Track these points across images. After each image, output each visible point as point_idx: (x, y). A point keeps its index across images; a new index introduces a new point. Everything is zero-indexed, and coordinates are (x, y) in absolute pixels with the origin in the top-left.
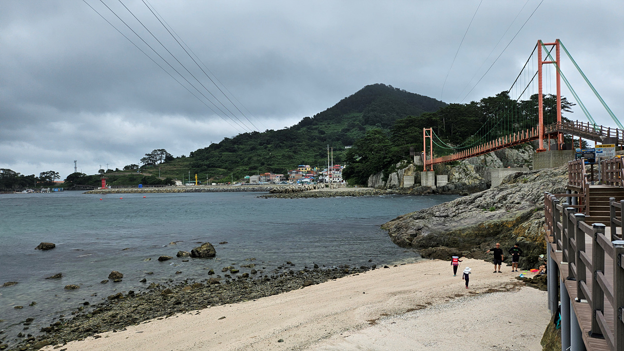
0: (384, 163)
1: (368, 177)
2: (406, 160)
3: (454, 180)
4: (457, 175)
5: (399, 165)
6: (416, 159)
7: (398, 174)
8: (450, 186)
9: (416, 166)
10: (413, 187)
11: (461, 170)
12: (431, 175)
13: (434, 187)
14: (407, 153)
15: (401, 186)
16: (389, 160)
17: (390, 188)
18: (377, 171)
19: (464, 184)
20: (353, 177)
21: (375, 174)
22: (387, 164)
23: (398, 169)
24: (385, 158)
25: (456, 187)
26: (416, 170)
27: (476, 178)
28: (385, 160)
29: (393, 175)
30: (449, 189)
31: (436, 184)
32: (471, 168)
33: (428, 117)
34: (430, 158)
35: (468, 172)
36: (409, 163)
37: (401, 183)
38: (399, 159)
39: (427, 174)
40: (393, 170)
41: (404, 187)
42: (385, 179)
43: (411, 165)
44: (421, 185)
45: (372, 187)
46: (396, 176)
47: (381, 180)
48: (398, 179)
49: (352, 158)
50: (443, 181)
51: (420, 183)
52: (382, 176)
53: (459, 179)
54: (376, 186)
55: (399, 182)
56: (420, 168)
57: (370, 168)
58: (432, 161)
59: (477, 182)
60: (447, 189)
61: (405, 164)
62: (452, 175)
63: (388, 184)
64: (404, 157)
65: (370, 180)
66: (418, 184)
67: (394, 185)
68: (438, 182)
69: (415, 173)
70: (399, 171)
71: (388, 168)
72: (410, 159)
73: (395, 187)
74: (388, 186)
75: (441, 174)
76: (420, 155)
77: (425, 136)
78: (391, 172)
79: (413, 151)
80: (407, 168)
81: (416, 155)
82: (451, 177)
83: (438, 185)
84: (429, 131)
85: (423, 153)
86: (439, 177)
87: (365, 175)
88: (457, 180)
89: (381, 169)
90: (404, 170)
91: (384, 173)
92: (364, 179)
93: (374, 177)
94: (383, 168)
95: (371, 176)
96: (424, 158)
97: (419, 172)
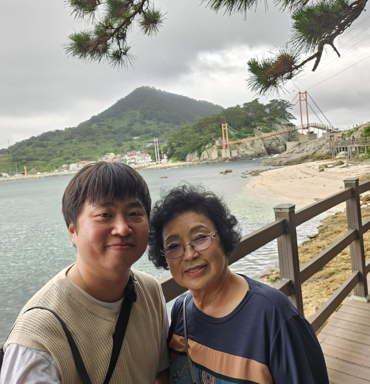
0: (197, 146)
1: (186, 156)
2: (211, 143)
3: (240, 153)
4: (242, 150)
5: (207, 146)
6: (217, 142)
7: (207, 152)
8: (239, 156)
9: (217, 146)
10: (218, 159)
11: (244, 147)
12: (228, 151)
13: (230, 158)
14: (211, 139)
15: (210, 159)
16: (200, 144)
17: (204, 160)
18: (193, 151)
19: (247, 155)
20: (174, 156)
21: (191, 153)
22: (199, 147)
23: (207, 149)
24: (197, 143)
25: (242, 156)
26: (218, 149)
27: (252, 150)
28: (198, 144)
29: (204, 153)
30: (239, 158)
31: (231, 156)
32: (248, 144)
33: (217, 116)
34: (225, 141)
35: (248, 148)
36: (213, 145)
37: (210, 157)
38: (207, 142)
39: (226, 150)
40: (204, 149)
41: (213, 159)
42: (200, 155)
43: (215, 146)
44: (221, 157)
45: (190, 161)
46: (206, 153)
47: (196, 157)
48: (208, 155)
49: (171, 145)
50: (235, 154)
51: (221, 156)
52: (196, 154)
53: (243, 152)
54: (193, 160)
55: (209, 157)
56: (220, 148)
57: (188, 150)
58: (228, 143)
59: (253, 153)
60: (237, 158)
61: (211, 146)
62: (239, 150)
63: (202, 158)
64: (210, 141)
65: (188, 157)
66: (220, 157)
67: (206, 159)
68: (232, 154)
69: (217, 150)
70: (208, 150)
71: (200, 149)
72: (213, 142)
73: (207, 160)
74: (202, 159)
75: (233, 150)
76: (219, 140)
77: (223, 129)
78: (203, 151)
79: (214, 138)
80: (212, 148)
81: (217, 140)
82: (238, 151)
83: (232, 156)
84: (225, 125)
85: (220, 138)
86: (232, 151)
87: (184, 154)
88: (242, 153)
89: (195, 150)
90: (211, 149)
91: (197, 152)
92: (183, 157)
93: (191, 155)
94: (197, 149)
95: (189, 154)
96: (223, 142)
97: (220, 150)
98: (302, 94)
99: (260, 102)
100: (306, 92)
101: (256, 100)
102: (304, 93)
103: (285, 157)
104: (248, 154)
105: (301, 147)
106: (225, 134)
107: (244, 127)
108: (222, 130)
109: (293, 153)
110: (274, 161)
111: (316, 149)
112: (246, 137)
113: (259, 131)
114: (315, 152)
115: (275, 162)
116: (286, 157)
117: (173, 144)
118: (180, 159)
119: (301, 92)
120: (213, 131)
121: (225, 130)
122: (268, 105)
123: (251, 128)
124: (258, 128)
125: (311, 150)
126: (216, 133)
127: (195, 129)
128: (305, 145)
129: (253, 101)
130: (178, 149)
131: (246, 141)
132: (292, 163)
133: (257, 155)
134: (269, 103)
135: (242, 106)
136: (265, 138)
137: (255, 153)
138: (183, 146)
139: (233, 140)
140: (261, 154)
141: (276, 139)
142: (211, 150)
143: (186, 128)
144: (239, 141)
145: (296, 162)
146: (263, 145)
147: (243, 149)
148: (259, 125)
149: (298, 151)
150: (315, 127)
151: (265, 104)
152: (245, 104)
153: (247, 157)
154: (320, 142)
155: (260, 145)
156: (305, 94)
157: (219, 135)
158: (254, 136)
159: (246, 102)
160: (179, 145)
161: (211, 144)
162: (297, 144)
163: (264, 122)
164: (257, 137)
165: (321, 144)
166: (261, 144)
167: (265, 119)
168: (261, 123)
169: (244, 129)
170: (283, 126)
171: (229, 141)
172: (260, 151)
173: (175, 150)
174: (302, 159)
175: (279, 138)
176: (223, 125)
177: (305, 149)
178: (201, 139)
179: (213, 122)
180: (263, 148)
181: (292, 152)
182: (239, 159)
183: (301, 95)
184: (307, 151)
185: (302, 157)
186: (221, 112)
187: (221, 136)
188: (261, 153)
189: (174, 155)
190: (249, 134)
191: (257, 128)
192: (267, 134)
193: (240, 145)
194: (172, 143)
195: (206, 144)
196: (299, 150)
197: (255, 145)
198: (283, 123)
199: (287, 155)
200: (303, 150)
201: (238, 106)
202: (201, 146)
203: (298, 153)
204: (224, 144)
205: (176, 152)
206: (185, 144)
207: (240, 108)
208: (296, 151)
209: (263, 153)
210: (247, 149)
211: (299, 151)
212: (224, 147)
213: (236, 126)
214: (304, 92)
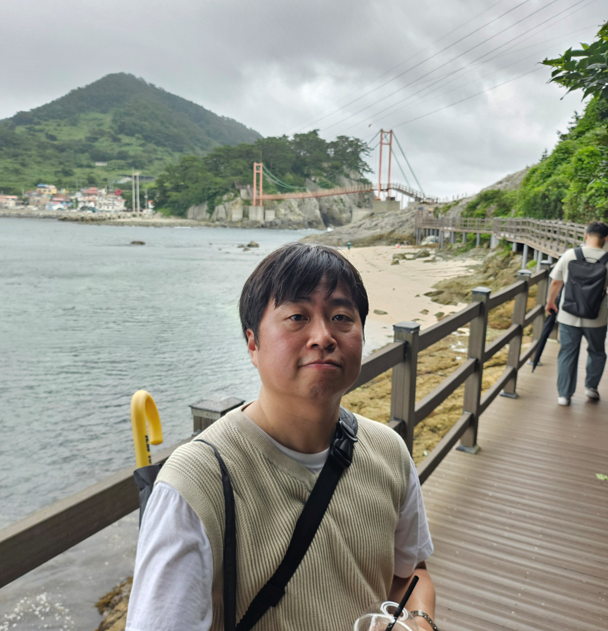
0: (209, 194)
1: (186, 208)
2: (233, 192)
3: (280, 216)
4: (283, 211)
5: (225, 197)
6: (243, 193)
7: (225, 207)
8: (278, 221)
9: (243, 200)
10: (241, 221)
11: (286, 207)
12: (260, 209)
13: (263, 222)
14: (233, 186)
15: (229, 220)
16: (214, 191)
17: (218, 220)
18: (199, 201)
19: (290, 220)
20: (167, 207)
21: (197, 205)
22: (212, 196)
23: (225, 201)
24: (209, 189)
25: (283, 222)
26: (244, 204)
27: (299, 215)
28: (210, 191)
29: (220, 209)
30: (276, 225)
31: (264, 219)
32: (295, 204)
33: (247, 149)
34: (257, 193)
35: (293, 209)
36: (236, 196)
37: (229, 217)
38: (226, 191)
39: (257, 209)
40: (220, 202)
41: (233, 220)
42: (211, 210)
43: (239, 198)
44: (248, 219)
45: (193, 219)
46: (223, 210)
47: (204, 213)
48: (226, 212)
49: (163, 186)
50: (271, 216)
51: (248, 217)
52: (205, 207)
53: (285, 215)
54: (199, 218)
55: (227, 215)
56: (247, 203)
57: (192, 199)
58: (261, 196)
59: (301, 219)
60: (274, 224)
61: (232, 197)
62: (279, 210)
63: (214, 217)
64: (231, 189)
65: (191, 211)
66: (246, 218)
67: (221, 218)
68: (266, 217)
69: (242, 207)
70: (226, 204)
71: (213, 200)
72: (237, 192)
73: (223, 221)
74: (215, 219)
75: (269, 209)
76: (247, 189)
77: (255, 171)
78: (217, 204)
79: (238, 184)
80: (234, 201)
81: (243, 188)
82: (278, 212)
83: (266, 220)
84: (259, 166)
85: (249, 186)
86: (267, 212)
87: (185, 206)
88: (283, 216)
89: (205, 200)
90: (231, 203)
91: (208, 205)
92: (182, 210)
93: (196, 209)
94: (208, 199)
95: (192, 207)
96: (253, 193)
97: (246, 206)
98: (386, 134)
99: (321, 135)
100: (391, 132)
101: (315, 132)
102: (388, 133)
103: (348, 232)
104: (293, 220)
105: (374, 219)
106: (258, 181)
107: (291, 173)
108: (253, 172)
109: (361, 229)
110: (330, 237)
111: (396, 227)
112: (291, 191)
113: (313, 184)
114: (393, 231)
115: (331, 240)
116: (350, 234)
117: (166, 185)
118: (176, 213)
119: (385, 130)
120: (240, 173)
121: (258, 174)
122: (332, 143)
123: (302, 176)
124: (313, 179)
125: (388, 227)
126: (243, 176)
127: (207, 164)
128: (381, 218)
129: (310, 132)
130: (174, 195)
131: (292, 198)
132: (357, 243)
133: (306, 223)
134: (335, 140)
135: (291, 138)
136: (322, 198)
137: (304, 220)
138: (183, 191)
139: (270, 194)
140: (314, 223)
141: (340, 201)
142: (233, 204)
143: (192, 161)
144: (280, 195)
145: (362, 243)
146: (318, 207)
147: (285, 210)
148: (316, 175)
149: (368, 226)
150: (399, 190)
151: (328, 141)
152: (296, 136)
153: (289, 225)
154: (403, 215)
155: (313, 208)
156: (389, 135)
157: (247, 181)
158: (305, 190)
159: (299, 133)
160: (177, 188)
161: (233, 194)
162: (368, 214)
163: (323, 169)
164: (309, 193)
165: (404, 219)
166: (315, 207)
167: (325, 165)
168: (319, 171)
169: (290, 176)
170: (353, 181)
171: (263, 193)
172: (312, 218)
173: (169, 197)
174: (372, 240)
175: (344, 200)
176: (255, 164)
177: (379, 225)
178: (216, 183)
179: (240, 157)
180: (318, 212)
181: (360, 226)
182: (277, 227)
183: (383, 136)
184: (382, 228)
185: (373, 237)
186: (255, 142)
187: (251, 183)
188: (313, 221)
189: (167, 205)
190: (297, 188)
191: (310, 179)
192: (326, 192)
193: (279, 203)
194: (164, 182)
195: (224, 193)
196: (371, 224)
197: (305, 206)
198: (352, 176)
199: (351, 231)
200: (376, 225)
201: (284, 136)
202: (215, 194)
203: (369, 229)
204: (255, 196)
205: (170, 200)
206: (187, 187)
207: (288, 141)
208: (365, 225)
209: (316, 222)
210: (291, 211)
211: (370, 226)
212: (254, 203)
213: (277, 169)
214: (389, 131)
